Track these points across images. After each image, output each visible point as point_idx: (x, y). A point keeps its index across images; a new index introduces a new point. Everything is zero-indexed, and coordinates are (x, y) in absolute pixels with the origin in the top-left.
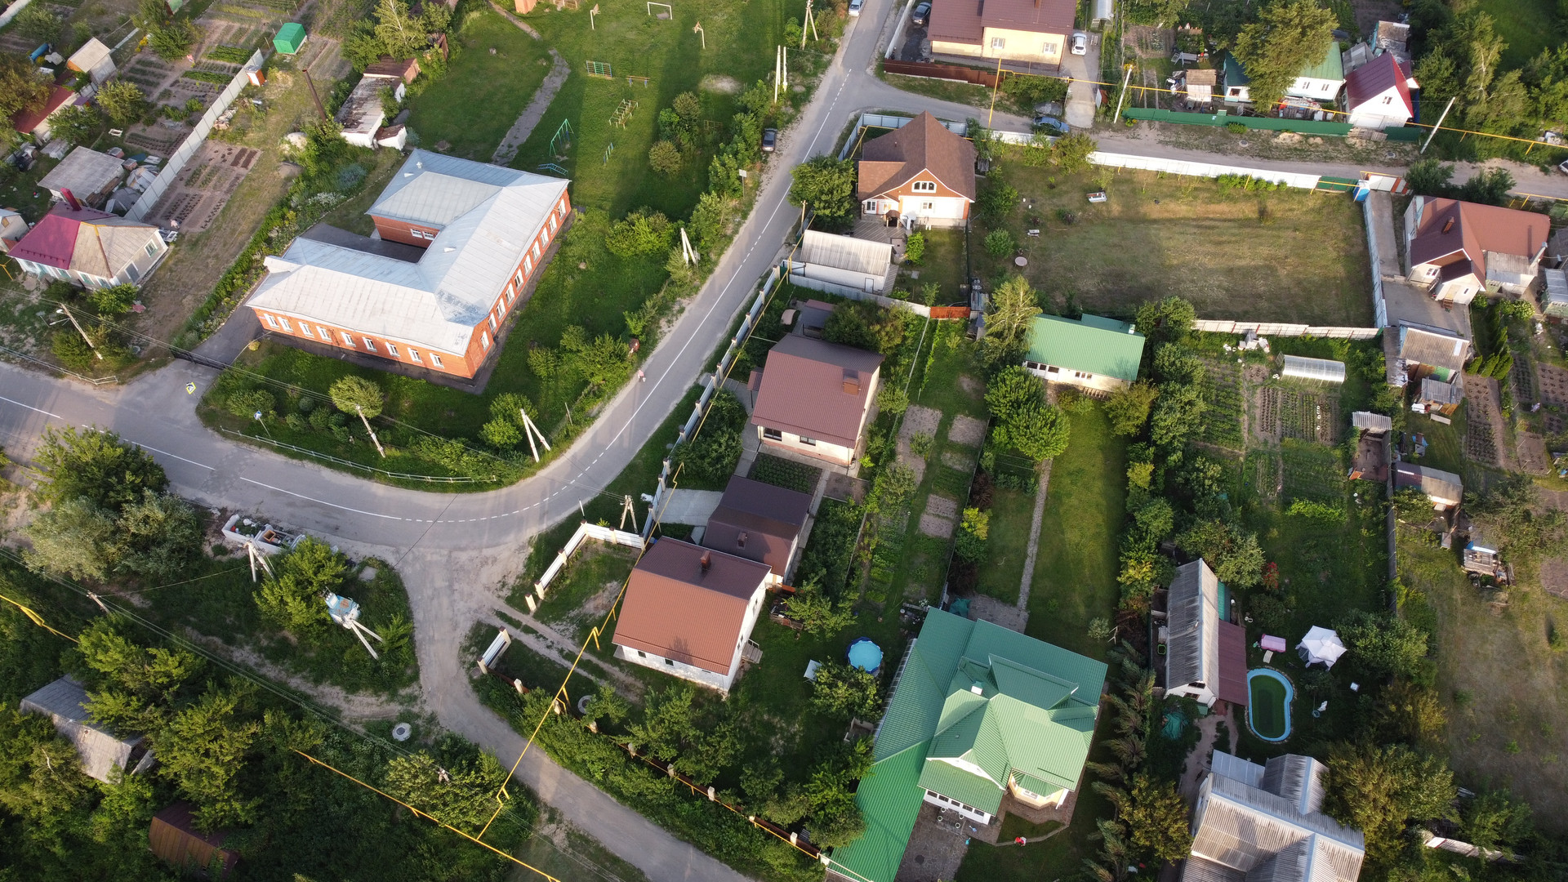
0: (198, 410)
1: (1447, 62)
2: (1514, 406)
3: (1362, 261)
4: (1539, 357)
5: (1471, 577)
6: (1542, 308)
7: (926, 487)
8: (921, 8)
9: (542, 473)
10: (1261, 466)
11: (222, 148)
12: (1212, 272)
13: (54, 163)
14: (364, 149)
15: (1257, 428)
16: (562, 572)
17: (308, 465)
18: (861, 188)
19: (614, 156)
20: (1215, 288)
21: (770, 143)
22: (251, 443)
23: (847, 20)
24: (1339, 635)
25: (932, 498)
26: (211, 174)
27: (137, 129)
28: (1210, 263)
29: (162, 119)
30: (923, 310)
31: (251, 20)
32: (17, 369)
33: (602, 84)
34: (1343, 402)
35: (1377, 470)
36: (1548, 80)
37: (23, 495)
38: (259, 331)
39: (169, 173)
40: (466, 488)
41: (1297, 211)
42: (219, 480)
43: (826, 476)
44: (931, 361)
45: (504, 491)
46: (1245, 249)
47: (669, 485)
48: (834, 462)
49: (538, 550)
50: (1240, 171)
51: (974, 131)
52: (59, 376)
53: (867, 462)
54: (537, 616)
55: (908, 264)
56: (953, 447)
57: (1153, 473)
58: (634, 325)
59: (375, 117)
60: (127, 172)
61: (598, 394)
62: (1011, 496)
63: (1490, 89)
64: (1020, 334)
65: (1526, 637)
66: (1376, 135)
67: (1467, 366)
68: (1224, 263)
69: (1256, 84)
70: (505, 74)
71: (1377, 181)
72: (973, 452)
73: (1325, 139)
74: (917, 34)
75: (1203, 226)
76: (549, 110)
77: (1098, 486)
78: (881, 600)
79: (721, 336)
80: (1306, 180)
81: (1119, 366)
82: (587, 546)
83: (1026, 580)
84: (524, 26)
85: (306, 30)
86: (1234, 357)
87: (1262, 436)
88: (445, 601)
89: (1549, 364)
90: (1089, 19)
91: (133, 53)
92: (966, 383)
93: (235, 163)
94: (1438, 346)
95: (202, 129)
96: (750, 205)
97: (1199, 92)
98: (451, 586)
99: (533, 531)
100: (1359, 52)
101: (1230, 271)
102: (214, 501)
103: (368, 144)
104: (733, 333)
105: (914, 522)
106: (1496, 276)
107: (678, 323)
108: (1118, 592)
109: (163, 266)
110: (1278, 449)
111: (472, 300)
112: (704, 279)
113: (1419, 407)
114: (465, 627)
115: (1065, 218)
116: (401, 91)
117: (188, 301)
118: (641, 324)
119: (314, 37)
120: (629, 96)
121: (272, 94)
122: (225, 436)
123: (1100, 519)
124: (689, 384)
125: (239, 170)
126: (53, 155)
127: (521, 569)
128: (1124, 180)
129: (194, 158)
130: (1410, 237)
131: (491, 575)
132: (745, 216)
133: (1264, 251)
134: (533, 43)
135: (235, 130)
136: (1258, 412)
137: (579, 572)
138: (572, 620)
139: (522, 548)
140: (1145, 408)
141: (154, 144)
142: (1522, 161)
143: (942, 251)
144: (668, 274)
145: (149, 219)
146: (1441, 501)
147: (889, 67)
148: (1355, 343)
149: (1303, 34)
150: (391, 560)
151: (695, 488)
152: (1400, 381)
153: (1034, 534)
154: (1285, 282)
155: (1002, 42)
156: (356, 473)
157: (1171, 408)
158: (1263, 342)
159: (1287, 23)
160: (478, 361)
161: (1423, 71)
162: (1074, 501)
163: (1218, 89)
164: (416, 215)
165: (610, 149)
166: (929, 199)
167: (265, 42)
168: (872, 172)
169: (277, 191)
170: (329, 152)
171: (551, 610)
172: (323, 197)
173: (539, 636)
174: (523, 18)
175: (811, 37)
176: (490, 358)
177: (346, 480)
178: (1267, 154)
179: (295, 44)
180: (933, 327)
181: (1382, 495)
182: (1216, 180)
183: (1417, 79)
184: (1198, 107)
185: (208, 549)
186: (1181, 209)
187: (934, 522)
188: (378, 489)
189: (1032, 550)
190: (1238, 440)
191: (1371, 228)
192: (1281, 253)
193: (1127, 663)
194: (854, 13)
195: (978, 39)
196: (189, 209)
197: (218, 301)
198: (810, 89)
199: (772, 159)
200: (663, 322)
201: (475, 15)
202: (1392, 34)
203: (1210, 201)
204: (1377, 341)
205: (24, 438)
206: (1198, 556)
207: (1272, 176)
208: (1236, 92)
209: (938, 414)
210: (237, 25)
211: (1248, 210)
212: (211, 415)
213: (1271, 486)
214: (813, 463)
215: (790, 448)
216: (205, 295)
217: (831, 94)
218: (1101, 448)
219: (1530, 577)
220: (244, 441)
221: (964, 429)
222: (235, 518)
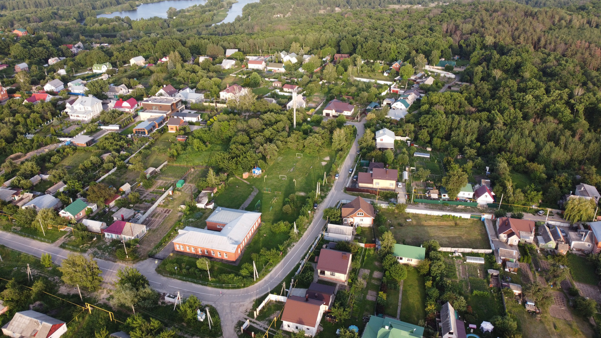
0: (156, 270)
1: (501, 187)
2: (534, 269)
3: (486, 234)
4: (540, 258)
5: (529, 312)
6: (538, 246)
7: (368, 288)
8: (355, 177)
9: (256, 284)
10: (464, 284)
11: (162, 209)
12: (443, 238)
13: (114, 212)
14: (202, 209)
15: (461, 275)
16: (263, 308)
17: (188, 283)
18: (343, 215)
19: (272, 210)
20: (445, 241)
21: (316, 206)
22: (171, 277)
23: (335, 180)
24: (491, 323)
25: (369, 291)
26: (159, 215)
27: (137, 205)
28: (443, 236)
29: (144, 203)
30: (362, 245)
31: (169, 180)
32: (103, 261)
33: (268, 194)
34: (485, 268)
35: (497, 285)
36: (529, 191)
37: (105, 291)
38: (174, 251)
39: (147, 214)
40: (234, 288)
41: (466, 224)
42: (162, 286)
43: (338, 285)
44: (366, 258)
45: (246, 288)
46: (452, 232)
47: (293, 287)
48: (341, 281)
49: (256, 303)
50: (448, 213)
51: (373, 204)
52: (115, 262)
53: (350, 281)
54: (256, 319)
55: (357, 235)
56: (374, 279)
57: (432, 283)
58: (281, 247)
59: (206, 200)
60: (135, 215)
61: (271, 265)
62: (392, 291)
63: (514, 193)
64: (390, 247)
65: (548, 327)
66: (485, 206)
67: (519, 260)
68: (447, 236)
69: (449, 192)
70: (240, 192)
71: (486, 216)
72: (379, 280)
73: (471, 207)
74: (355, 182)
75: (439, 227)
76: (253, 200)
77: (417, 288)
78: (357, 316)
79: (305, 252)
80: (467, 216)
81: (419, 256)
82: (270, 302)
83: (399, 311)
84: (245, 181)
85: (185, 182)
86: (452, 258)
87: (463, 277)
88: (230, 316)
89: (543, 260)
90: (402, 179)
91: (135, 188)
92: (376, 263)
93: (165, 212)
94: (509, 253)
95: (156, 204)
96: (311, 221)
97: (434, 196)
98: (231, 312)
99: (255, 298)
100: (477, 186)
101: (448, 238)
102: (162, 291)
103: (203, 207)
104: (309, 249)
105: (364, 297)
106: (523, 237)
107: (293, 249)
108: (426, 313)
109: (145, 236)
110: (468, 280)
111: (236, 240)
112: (299, 239)
113: (507, 270)
114: (236, 322)
115: (400, 225)
116: (212, 195)
117: (152, 244)
118: (283, 248)
119: (187, 184)
120: (276, 196)
121: (175, 197)
122: (164, 276)
123: (419, 296)
124: (297, 263)
125: (166, 214)
126: (114, 211)
127: (251, 307)
128: (415, 216)
129: (153, 211)
130: (498, 228)
131: (243, 309)
132: (310, 224)
133: (458, 233)
134: (248, 185)
135: (166, 204)
136: (461, 271)
137: (268, 308)
138: (267, 320)
139: (251, 302)
140: (428, 267)
141: (142, 208)
142: (527, 212)
143: (366, 232)
144: (290, 237)
145: (142, 223)
146: (517, 292)
147: (347, 190)
148: (486, 254)
149: (459, 177)
150: (213, 305)
151: (300, 288)
152: (500, 263)
153: (400, 301)
154: (464, 240)
155: (378, 184)
156: (202, 284)
157: (435, 266)
158: (460, 254)
159: (454, 175)
160: (237, 257)
161: (495, 190)
162: (410, 292)
163: (440, 194)
164: (219, 221)
165: (271, 208)
166: (362, 218)
167: (174, 185)
168: (345, 211)
169: (177, 219)
170: (193, 209)
171: (260, 318)
172: (190, 220)
173: (257, 324)
174: (245, 179)
175: (325, 183)
176: (240, 257)
177: (200, 286)
178: (455, 210)
179: (182, 185)
180: (366, 250)
181: (499, 290)
182: (442, 216)
183: (494, 192)
184: (434, 199)
185: (160, 303)
186: (433, 223)
187: (370, 296)
188: (209, 288)
189: (400, 304)
190: (456, 277)
191: (487, 227)
192: (463, 233)
193: (430, 330)
194: (337, 178)
195: (371, 182)
196: (152, 223)
197: (162, 244)
198: (326, 196)
199: (317, 211)
200: (288, 248)
201: (232, 178)
202: (486, 182)
203: (441, 221)
204: (493, 253)
205: (105, 277)
206: (447, 301)
207: (457, 215)
208: (444, 196)
209: (369, 271)
210: (165, 182)
211: (452, 223)
212: (159, 270)
213: (467, 288)
214: (334, 282)
215: (327, 278)
216: (157, 243)
217: (332, 196)
218: (417, 279)
219: (546, 312)
220: (169, 277)
221: (376, 274)
222: (168, 294)
